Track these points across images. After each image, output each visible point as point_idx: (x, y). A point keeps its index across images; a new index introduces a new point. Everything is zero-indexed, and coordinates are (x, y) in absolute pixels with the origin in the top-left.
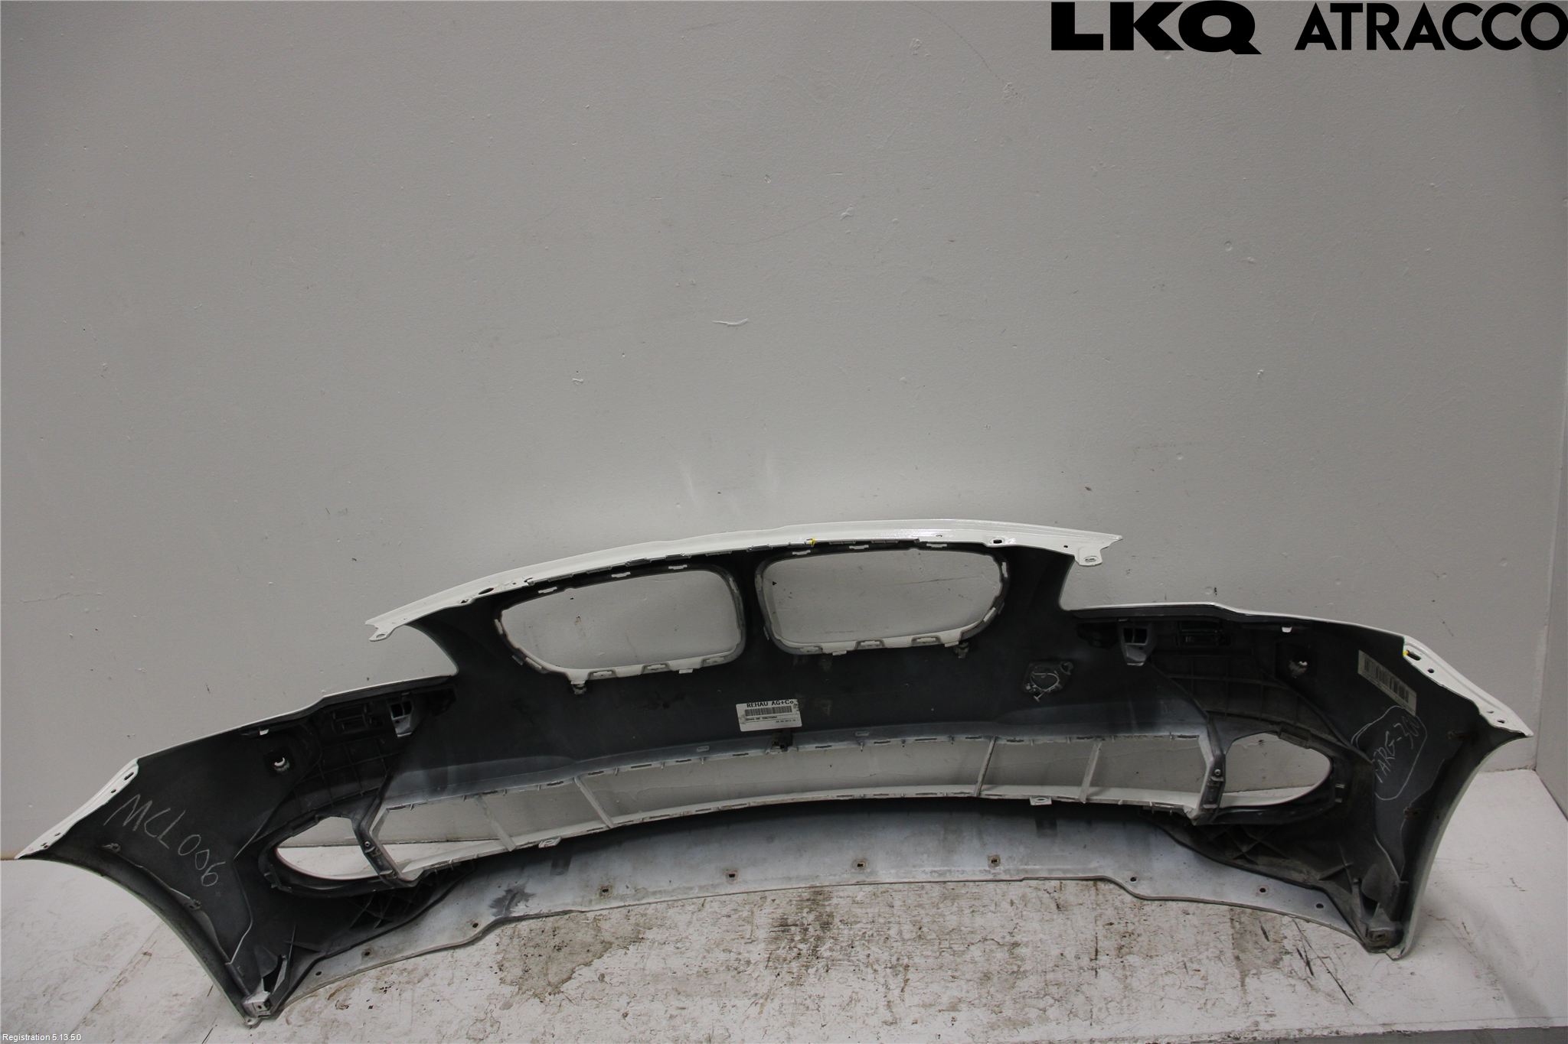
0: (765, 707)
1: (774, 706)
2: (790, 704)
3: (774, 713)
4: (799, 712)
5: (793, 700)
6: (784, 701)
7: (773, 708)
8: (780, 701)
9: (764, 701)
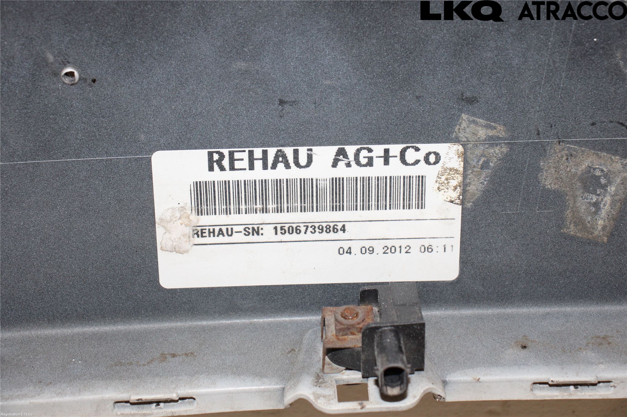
0: (295, 173)
1: (341, 171)
2: (422, 169)
3: (337, 207)
4: (457, 211)
5: (441, 148)
6: (395, 149)
7: (337, 183)
8: (378, 150)
9: (296, 142)
